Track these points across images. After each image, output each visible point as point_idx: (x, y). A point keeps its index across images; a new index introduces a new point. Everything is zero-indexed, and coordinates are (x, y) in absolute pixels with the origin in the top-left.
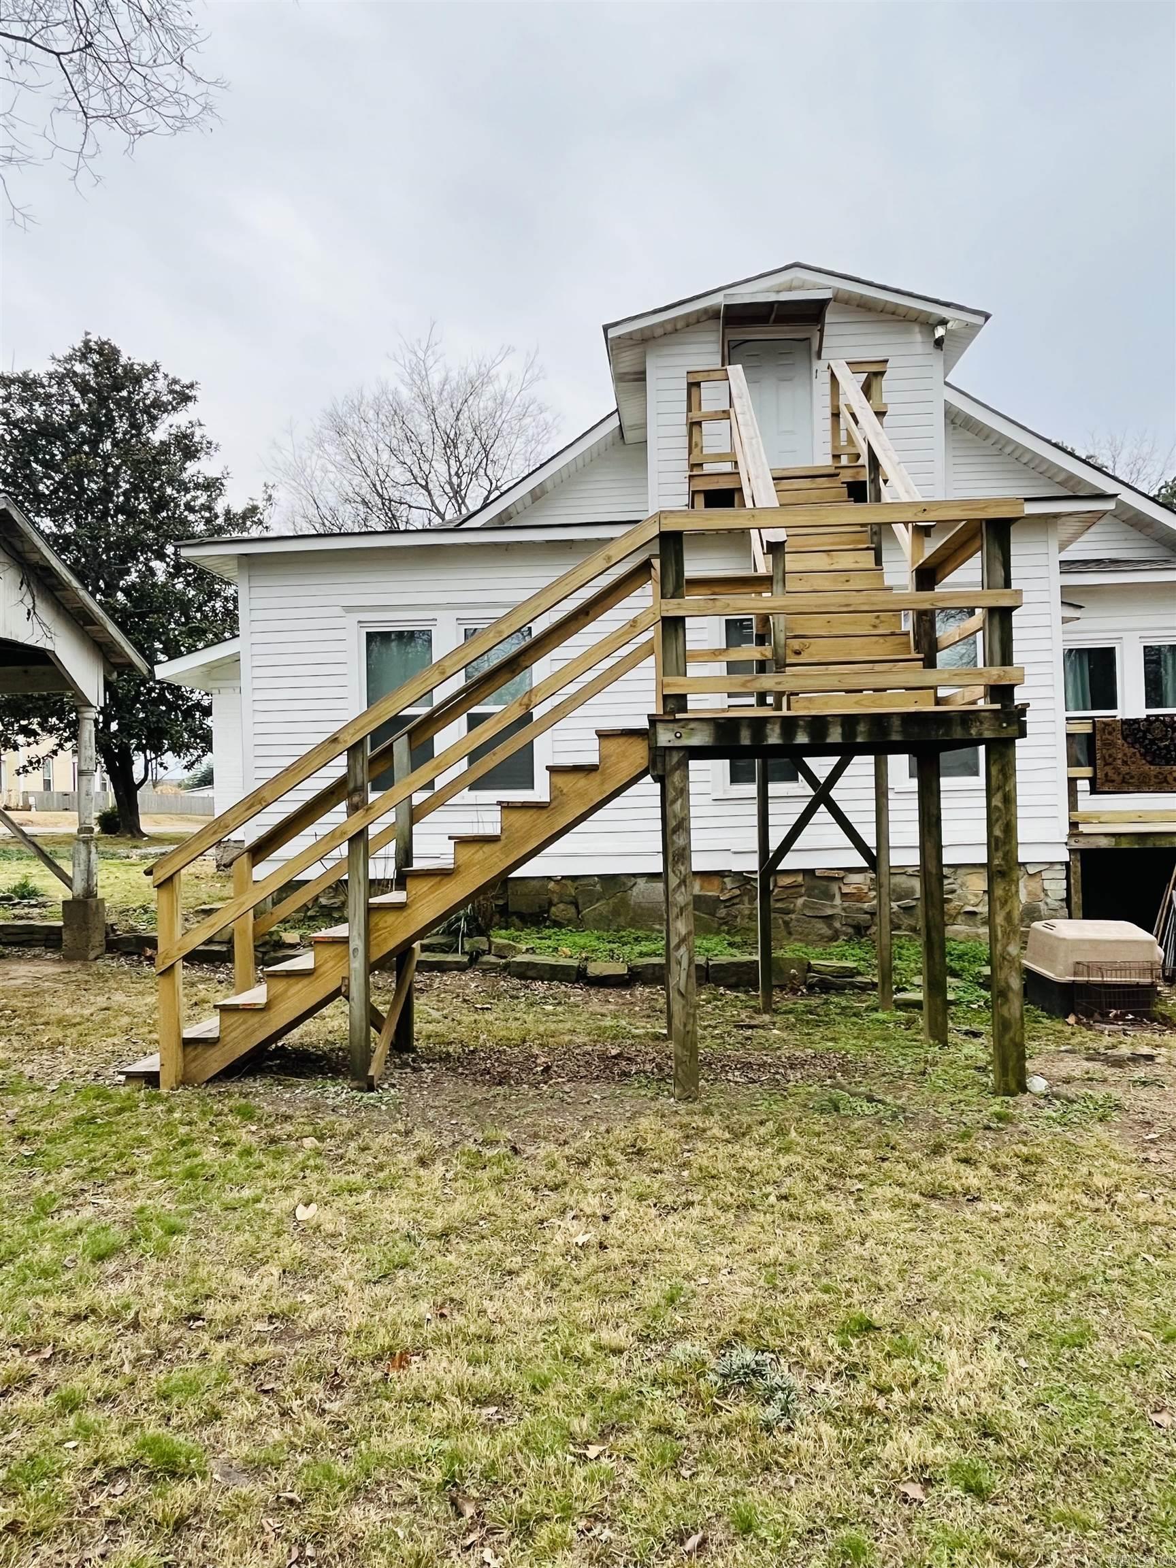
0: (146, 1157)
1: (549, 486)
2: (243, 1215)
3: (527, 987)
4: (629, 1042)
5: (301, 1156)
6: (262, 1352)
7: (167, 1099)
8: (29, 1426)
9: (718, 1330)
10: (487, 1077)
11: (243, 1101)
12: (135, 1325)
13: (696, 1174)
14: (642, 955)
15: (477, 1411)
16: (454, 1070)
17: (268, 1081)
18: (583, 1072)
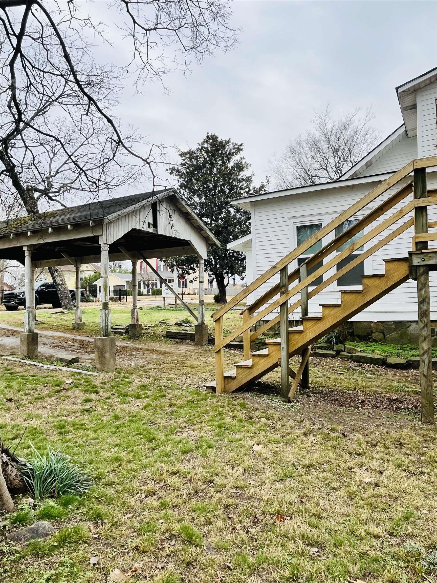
0: (207, 418)
1: (374, 161)
2: (235, 445)
3: (360, 366)
4: (403, 394)
5: (259, 425)
6: (231, 501)
7: (218, 397)
8: (150, 510)
9: (430, 539)
10: (337, 402)
11: (242, 401)
12: (190, 481)
13: (428, 459)
14: (412, 356)
15: (309, 548)
16: (324, 398)
17: (253, 394)
18: (379, 405)
